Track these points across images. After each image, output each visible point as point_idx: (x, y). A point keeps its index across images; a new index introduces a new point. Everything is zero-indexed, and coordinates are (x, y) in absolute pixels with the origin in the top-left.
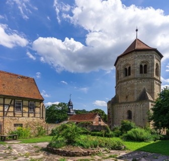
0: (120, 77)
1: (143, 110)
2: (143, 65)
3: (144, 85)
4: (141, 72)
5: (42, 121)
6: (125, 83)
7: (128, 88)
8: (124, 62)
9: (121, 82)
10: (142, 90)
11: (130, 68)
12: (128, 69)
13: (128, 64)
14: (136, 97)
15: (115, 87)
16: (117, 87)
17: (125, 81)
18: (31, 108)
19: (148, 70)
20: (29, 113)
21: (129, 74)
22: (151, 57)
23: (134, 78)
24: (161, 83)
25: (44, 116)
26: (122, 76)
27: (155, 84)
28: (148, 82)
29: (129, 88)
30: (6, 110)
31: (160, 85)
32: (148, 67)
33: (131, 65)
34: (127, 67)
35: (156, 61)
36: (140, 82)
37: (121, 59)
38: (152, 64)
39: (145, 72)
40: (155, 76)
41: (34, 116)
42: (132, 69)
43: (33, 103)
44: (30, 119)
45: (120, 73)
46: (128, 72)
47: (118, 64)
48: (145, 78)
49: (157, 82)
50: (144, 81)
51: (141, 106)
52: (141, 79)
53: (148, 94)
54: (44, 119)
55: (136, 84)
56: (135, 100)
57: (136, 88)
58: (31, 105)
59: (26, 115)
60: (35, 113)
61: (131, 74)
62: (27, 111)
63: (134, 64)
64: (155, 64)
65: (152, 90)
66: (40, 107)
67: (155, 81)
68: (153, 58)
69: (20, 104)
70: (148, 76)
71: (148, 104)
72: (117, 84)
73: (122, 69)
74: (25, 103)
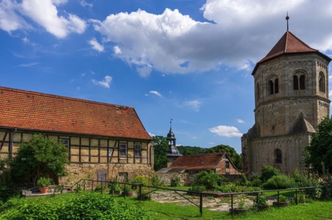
0: (261, 96)
1: (299, 148)
2: (299, 76)
3: (300, 109)
4: (296, 88)
5: (150, 168)
6: (270, 105)
7: (274, 114)
8: (268, 71)
9: (264, 103)
10: (297, 116)
11: (277, 80)
12: (274, 82)
13: (273, 75)
14: (288, 127)
15: (255, 111)
16: (257, 111)
17: (269, 102)
18: (136, 152)
19: (306, 84)
20: (134, 158)
21: (277, 91)
22: (310, 63)
23: (284, 98)
24: (329, 102)
25: (153, 162)
26: (265, 93)
27: (318, 106)
28: (307, 103)
29: (277, 114)
30: (110, 155)
31: (328, 107)
32: (306, 79)
33: (279, 77)
34: (273, 80)
35: (318, 68)
36: (295, 104)
37: (263, 67)
38: (312, 73)
39: (303, 87)
40: (318, 93)
41: (141, 163)
42: (280, 82)
43: (138, 144)
44: (137, 166)
45: (261, 88)
46: (274, 87)
47: (257, 73)
48: (302, 98)
49: (322, 102)
50: (300, 102)
51: (297, 141)
52: (295, 99)
53: (306, 122)
54: (153, 166)
55: (287, 106)
56: (286, 133)
57: (287, 114)
58: (136, 147)
59: (131, 161)
60: (141, 158)
61: (280, 90)
62: (132, 155)
63: (284, 75)
64: (318, 73)
65: (313, 115)
66: (147, 150)
67: (318, 101)
68: (314, 65)
69: (125, 147)
70: (307, 93)
71: (307, 138)
72: (257, 107)
73: (265, 82)
74: (131, 144)
